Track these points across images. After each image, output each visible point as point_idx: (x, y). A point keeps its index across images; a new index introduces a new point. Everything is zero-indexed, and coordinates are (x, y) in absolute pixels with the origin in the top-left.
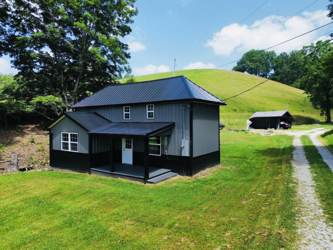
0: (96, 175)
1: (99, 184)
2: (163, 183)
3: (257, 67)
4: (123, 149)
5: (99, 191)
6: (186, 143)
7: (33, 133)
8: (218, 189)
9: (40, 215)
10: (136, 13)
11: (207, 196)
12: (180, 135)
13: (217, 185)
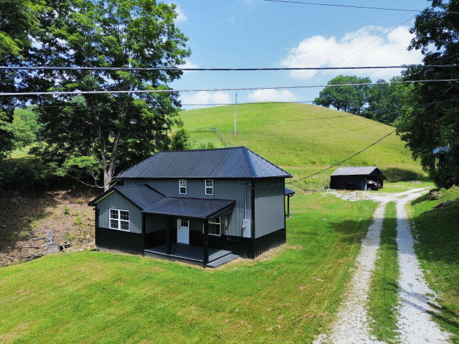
0: (150, 258)
1: (157, 268)
2: (223, 267)
3: (347, 99)
4: (178, 227)
5: (160, 277)
6: (247, 223)
7: (65, 202)
8: (279, 274)
9: (109, 302)
10: (188, 54)
11: (267, 282)
12: (241, 215)
13: (279, 269)
